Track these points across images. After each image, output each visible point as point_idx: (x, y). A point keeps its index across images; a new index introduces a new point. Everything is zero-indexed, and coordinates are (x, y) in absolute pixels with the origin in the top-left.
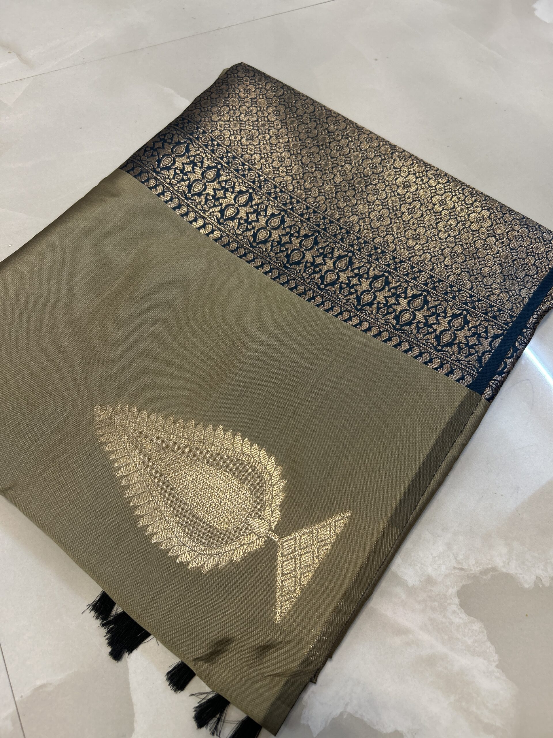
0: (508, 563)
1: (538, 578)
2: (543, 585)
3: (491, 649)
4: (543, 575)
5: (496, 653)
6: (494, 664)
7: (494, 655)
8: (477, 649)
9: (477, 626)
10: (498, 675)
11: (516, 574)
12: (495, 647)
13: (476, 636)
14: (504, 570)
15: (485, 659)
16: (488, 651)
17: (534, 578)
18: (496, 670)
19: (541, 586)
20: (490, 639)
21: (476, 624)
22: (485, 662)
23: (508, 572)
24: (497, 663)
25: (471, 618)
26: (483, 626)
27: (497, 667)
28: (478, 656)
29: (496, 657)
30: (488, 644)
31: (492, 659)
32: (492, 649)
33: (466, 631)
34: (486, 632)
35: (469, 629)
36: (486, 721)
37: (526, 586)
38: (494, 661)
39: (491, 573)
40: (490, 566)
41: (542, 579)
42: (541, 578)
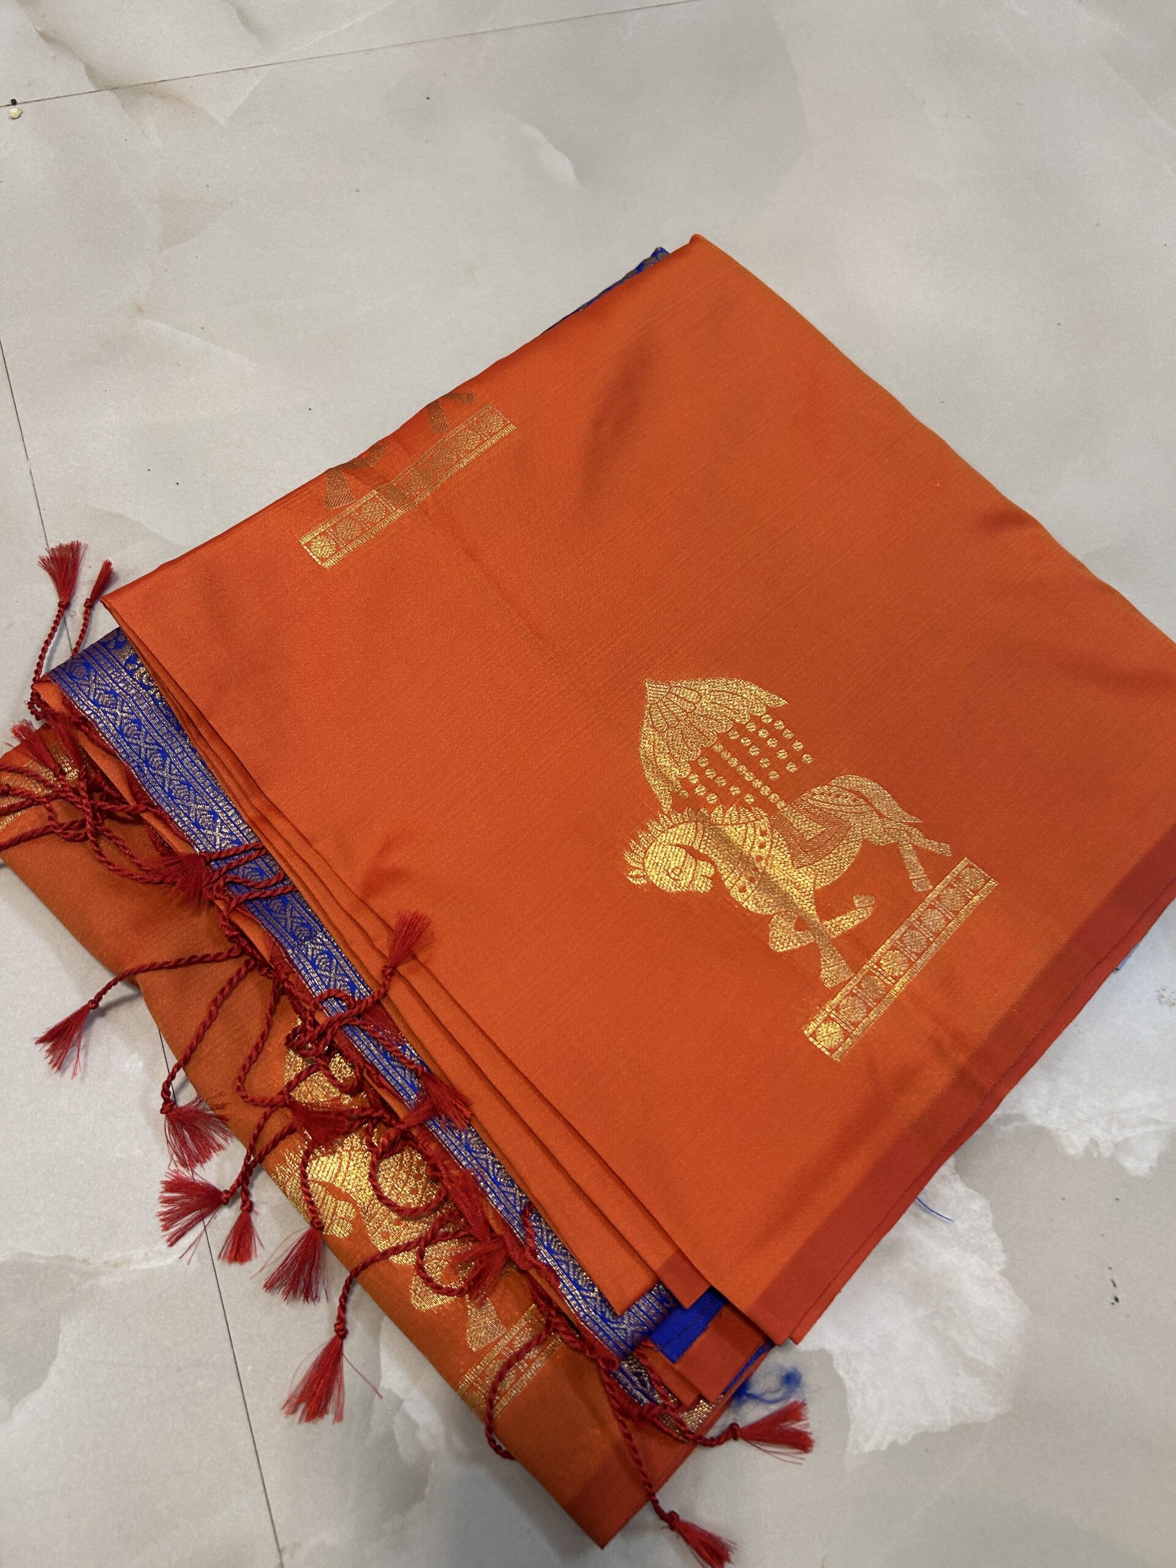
0: (1047, 1110)
1: (1094, 1142)
2: (1100, 1153)
3: (995, 1243)
4: (1101, 1136)
5: (1004, 1251)
6: (998, 1268)
7: (1000, 1254)
8: (973, 1241)
10: (1001, 1286)
11: (1057, 1130)
12: (1003, 1242)
13: (974, 1221)
14: (1038, 1121)
15: (983, 1259)
16: (990, 1246)
17: (1086, 1139)
18: (999, 1278)
19: (1095, 1154)
20: (995, 1227)
21: (977, 1200)
22: (983, 1263)
23: (1044, 1125)
24: (1003, 1266)
25: (971, 1191)
26: (988, 1206)
27: (1002, 1273)
28: (973, 1252)
29: (1002, 1258)
30: (993, 1235)
31: (995, 1260)
32: (997, 1244)
33: (959, 1209)
34: (991, 1216)
35: (964, 1209)
36: (970, 1354)
37: (1071, 1151)
38: (998, 1264)
39: (1015, 1123)
40: (1015, 1111)
41: (1099, 1143)
42: (1098, 1141)
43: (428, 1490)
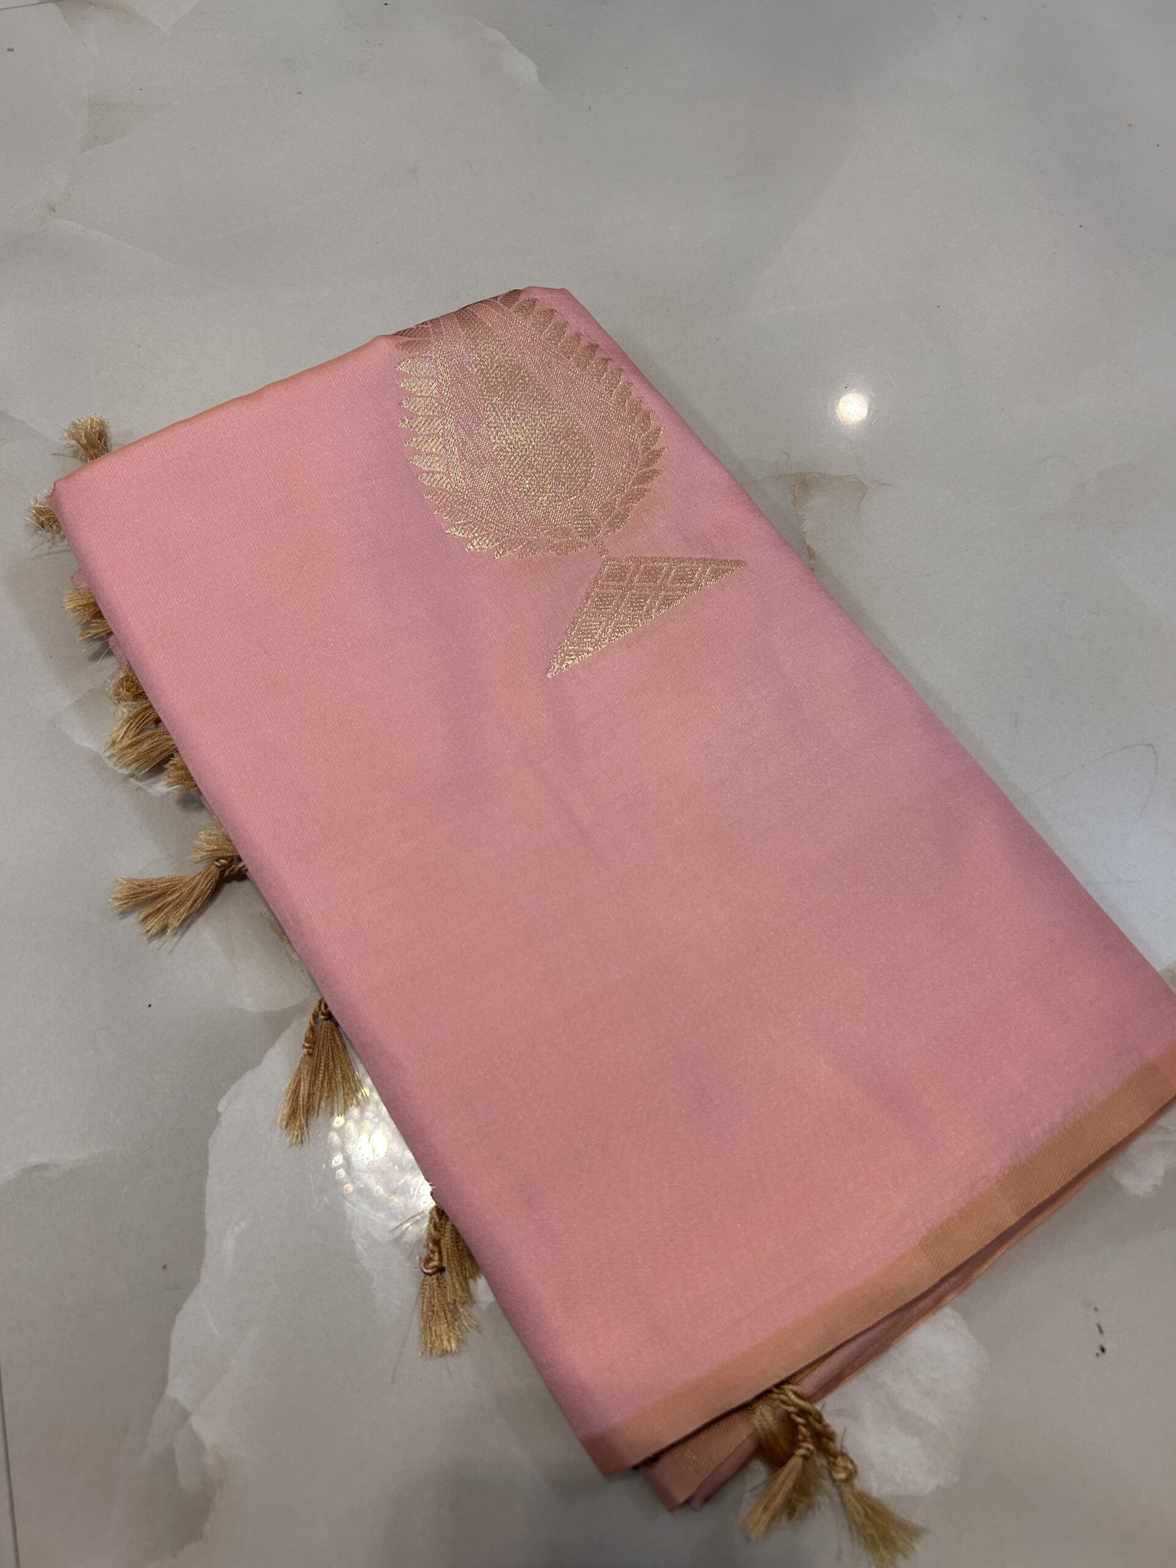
43: (207, 1526)
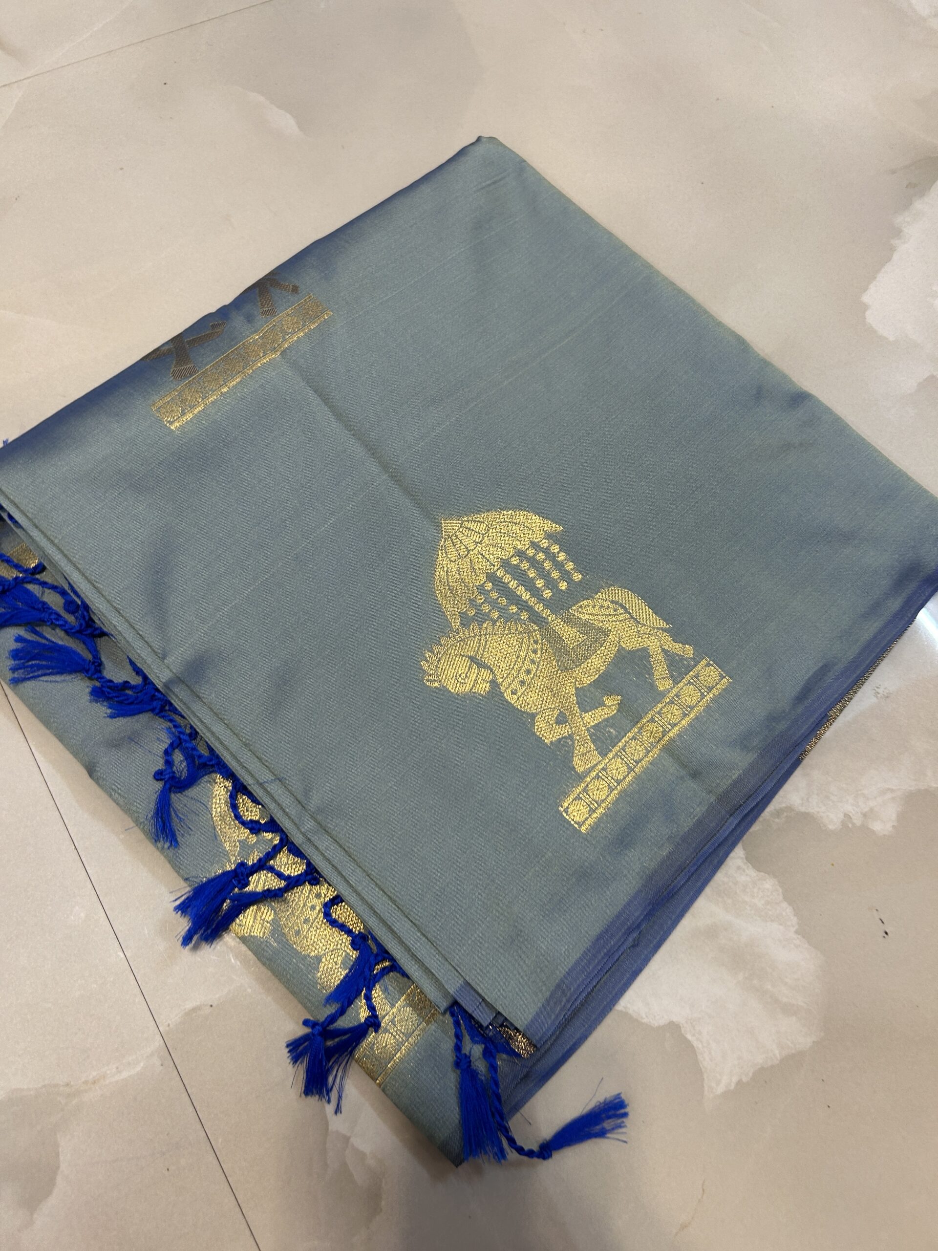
0: (808, 799)
1: (847, 816)
2: (853, 824)
4: (852, 811)
5: (795, 915)
6: (794, 929)
7: (792, 918)
8: (770, 913)
9: (769, 884)
10: (798, 942)
11: (818, 812)
12: (793, 908)
13: (768, 897)
14: (803, 809)
15: (781, 924)
16: (784, 913)
17: (841, 816)
18: (795, 936)
21: (767, 880)
22: (781, 927)
24: (797, 927)
25: (761, 873)
26: (777, 883)
27: (797, 932)
28: (772, 921)
29: (795, 920)
30: (785, 905)
31: (790, 923)
32: (789, 910)
33: (755, 890)
35: (759, 889)
37: (831, 827)
38: (793, 926)
39: (785, 814)
40: (784, 805)
41: (851, 816)
42: (850, 814)
